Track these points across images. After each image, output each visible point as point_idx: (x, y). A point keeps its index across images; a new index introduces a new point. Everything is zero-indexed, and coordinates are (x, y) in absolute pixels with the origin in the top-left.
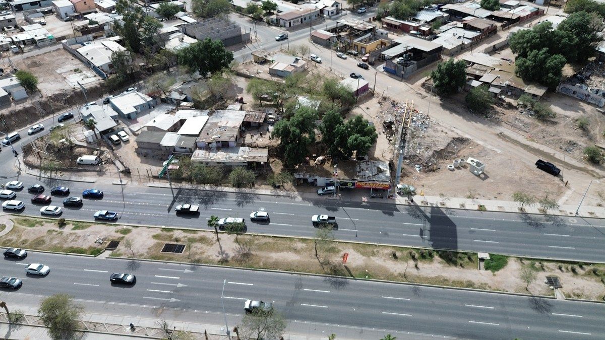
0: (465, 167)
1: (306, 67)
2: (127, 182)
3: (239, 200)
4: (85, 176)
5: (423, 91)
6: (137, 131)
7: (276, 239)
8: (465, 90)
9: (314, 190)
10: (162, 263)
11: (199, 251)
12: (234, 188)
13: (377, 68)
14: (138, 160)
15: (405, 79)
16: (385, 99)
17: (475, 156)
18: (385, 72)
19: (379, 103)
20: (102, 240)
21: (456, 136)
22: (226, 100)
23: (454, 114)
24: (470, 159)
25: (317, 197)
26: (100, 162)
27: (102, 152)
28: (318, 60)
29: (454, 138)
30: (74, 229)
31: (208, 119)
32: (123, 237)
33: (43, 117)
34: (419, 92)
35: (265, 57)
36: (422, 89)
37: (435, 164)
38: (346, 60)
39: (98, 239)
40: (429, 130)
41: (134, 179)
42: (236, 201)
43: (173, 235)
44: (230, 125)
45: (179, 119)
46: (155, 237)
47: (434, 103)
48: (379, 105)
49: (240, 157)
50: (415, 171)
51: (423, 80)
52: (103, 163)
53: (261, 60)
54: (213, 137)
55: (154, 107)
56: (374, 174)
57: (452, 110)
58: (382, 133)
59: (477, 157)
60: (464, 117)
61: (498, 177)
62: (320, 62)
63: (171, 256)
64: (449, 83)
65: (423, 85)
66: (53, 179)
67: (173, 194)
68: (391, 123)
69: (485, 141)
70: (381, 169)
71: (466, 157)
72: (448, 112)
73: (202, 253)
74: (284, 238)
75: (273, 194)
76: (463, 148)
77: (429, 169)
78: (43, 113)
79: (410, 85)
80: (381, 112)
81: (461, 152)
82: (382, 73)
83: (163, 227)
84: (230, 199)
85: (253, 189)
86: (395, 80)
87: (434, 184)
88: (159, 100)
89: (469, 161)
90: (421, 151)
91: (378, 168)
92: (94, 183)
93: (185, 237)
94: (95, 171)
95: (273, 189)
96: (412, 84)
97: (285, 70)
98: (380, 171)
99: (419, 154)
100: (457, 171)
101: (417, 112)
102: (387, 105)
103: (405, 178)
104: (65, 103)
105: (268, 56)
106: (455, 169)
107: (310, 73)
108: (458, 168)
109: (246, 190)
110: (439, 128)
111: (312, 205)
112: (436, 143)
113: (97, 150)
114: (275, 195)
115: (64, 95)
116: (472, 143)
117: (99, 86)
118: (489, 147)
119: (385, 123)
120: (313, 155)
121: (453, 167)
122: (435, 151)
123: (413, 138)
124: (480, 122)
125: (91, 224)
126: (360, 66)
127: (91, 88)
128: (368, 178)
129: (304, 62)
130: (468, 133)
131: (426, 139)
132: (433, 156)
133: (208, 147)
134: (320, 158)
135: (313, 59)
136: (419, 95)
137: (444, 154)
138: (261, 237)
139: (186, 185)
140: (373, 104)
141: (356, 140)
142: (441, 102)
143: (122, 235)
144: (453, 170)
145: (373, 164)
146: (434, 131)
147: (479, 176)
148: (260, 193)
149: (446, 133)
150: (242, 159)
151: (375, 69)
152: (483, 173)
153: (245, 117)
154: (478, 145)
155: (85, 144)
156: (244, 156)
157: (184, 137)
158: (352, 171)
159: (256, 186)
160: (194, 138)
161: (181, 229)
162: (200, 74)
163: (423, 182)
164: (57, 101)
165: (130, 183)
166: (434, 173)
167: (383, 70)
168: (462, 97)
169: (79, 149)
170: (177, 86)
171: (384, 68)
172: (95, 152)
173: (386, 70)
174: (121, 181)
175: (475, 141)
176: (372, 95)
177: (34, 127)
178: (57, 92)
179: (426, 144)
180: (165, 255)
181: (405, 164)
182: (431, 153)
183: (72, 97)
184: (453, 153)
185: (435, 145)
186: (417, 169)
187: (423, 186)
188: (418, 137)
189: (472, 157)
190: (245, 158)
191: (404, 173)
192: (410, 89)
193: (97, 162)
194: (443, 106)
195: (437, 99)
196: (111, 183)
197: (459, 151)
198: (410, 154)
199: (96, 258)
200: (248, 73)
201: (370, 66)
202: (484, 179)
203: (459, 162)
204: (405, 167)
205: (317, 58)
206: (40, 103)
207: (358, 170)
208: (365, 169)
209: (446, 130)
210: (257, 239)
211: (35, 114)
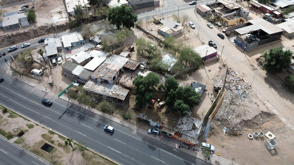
0: (262, 139)
1: (182, 31)
2: (49, 91)
3: (100, 122)
4: (32, 81)
5: (256, 64)
6: (68, 59)
7: (106, 161)
8: (288, 71)
9: (147, 127)
10: (36, 157)
11: (59, 155)
12: (101, 112)
13: (230, 39)
14: (61, 77)
15: (246, 51)
16: (224, 66)
17: (274, 131)
18: (234, 44)
19: (220, 68)
20: (17, 129)
21: (265, 110)
22: (125, 46)
23: (272, 89)
24: (269, 133)
25: (147, 134)
26: (42, 74)
27: (46, 68)
28: (193, 26)
29: (262, 112)
30: (8, 117)
31: (105, 60)
32: (27, 130)
33: (33, 38)
34: (252, 64)
35: (159, 20)
36: (256, 62)
37: (239, 130)
38: (211, 29)
39: (15, 128)
40: (246, 100)
41: (53, 90)
42: (97, 122)
43: (52, 137)
44: (113, 69)
45: (91, 56)
46: (43, 136)
47: (260, 75)
48: (219, 69)
49: (110, 93)
50: (222, 132)
51: (258, 56)
52: (44, 75)
53: (157, 21)
54: (100, 75)
55: (84, 44)
56: (189, 129)
57: (272, 85)
58: (210, 94)
59: (275, 132)
60: (279, 93)
61: (286, 157)
62: (194, 28)
63: (43, 153)
64: (275, 65)
65: (258, 59)
66: (17, 79)
67: (67, 107)
68: (219, 89)
69: (288, 119)
70: (195, 126)
71: (266, 130)
72: (268, 86)
73: (60, 157)
74: (112, 162)
75: (121, 123)
76: (268, 121)
77: (233, 133)
78: (33, 36)
79: (248, 57)
80: (218, 76)
81: (264, 124)
82: (232, 43)
83: (51, 129)
84: (95, 120)
85: (111, 116)
86: (239, 51)
87: (232, 147)
88: (87, 40)
89: (267, 135)
90: (232, 117)
91: (194, 125)
92: (34, 87)
93: (58, 141)
94: (38, 80)
95: (123, 119)
96: (250, 56)
97: (166, 32)
98: (194, 128)
99: (230, 119)
100: (254, 140)
101: (244, 81)
102: (224, 70)
103: (213, 136)
104: (46, 32)
105: (162, 19)
106: (254, 139)
107: (183, 36)
108: (256, 138)
109: (107, 116)
110: (254, 100)
111: (141, 140)
112: (247, 112)
113: (44, 66)
114: (122, 125)
115: (46, 27)
116: (276, 119)
117: (65, 24)
118: (289, 125)
119: (214, 87)
120: (158, 100)
121: (252, 137)
122: (243, 120)
123: (231, 104)
124: (290, 100)
125: (18, 116)
126: (219, 35)
127: (61, 25)
128: (183, 131)
129: (182, 28)
130: (276, 109)
131: (240, 107)
132: (240, 123)
133: (95, 81)
134: (161, 103)
135: (190, 25)
136: (252, 67)
137: (249, 123)
138: (98, 156)
139: (76, 102)
140: (214, 68)
141: (179, 104)
142: (266, 76)
143: (28, 129)
144: (252, 139)
145: (192, 120)
146: (250, 101)
147: (270, 151)
148: (114, 120)
149: (258, 106)
150: (111, 94)
151: (229, 39)
152: (274, 149)
153: (126, 63)
154: (280, 121)
155: (39, 62)
156: (113, 92)
157: (86, 70)
158: (175, 122)
159: (114, 114)
160: (91, 73)
161: (58, 135)
162: (116, 27)
163: (225, 144)
164: (42, 30)
165: (50, 92)
166: (236, 138)
167: (233, 41)
168: (283, 76)
169: (36, 64)
170: (101, 33)
171: (234, 40)
172: (42, 68)
173: (235, 41)
174: (46, 90)
175: (279, 117)
176: (217, 60)
177: (25, 44)
178: (43, 25)
179: (238, 112)
180: (41, 152)
181: (217, 125)
182: (239, 121)
183: (50, 28)
184: (257, 124)
185: (245, 114)
186: (225, 131)
187: (223, 147)
188: (235, 104)
189: (272, 131)
190: (113, 94)
191: (213, 132)
192: (246, 60)
193: (41, 74)
194: (266, 80)
195: (264, 73)
196: (41, 90)
197: (263, 123)
198: (223, 118)
199: (8, 141)
200: (146, 29)
201: (225, 37)
202: (273, 155)
203: (258, 134)
204: (215, 127)
205: (193, 25)
206: (33, 30)
207: (179, 122)
208: (184, 123)
209: (259, 103)
210: (95, 158)
211: (29, 36)
